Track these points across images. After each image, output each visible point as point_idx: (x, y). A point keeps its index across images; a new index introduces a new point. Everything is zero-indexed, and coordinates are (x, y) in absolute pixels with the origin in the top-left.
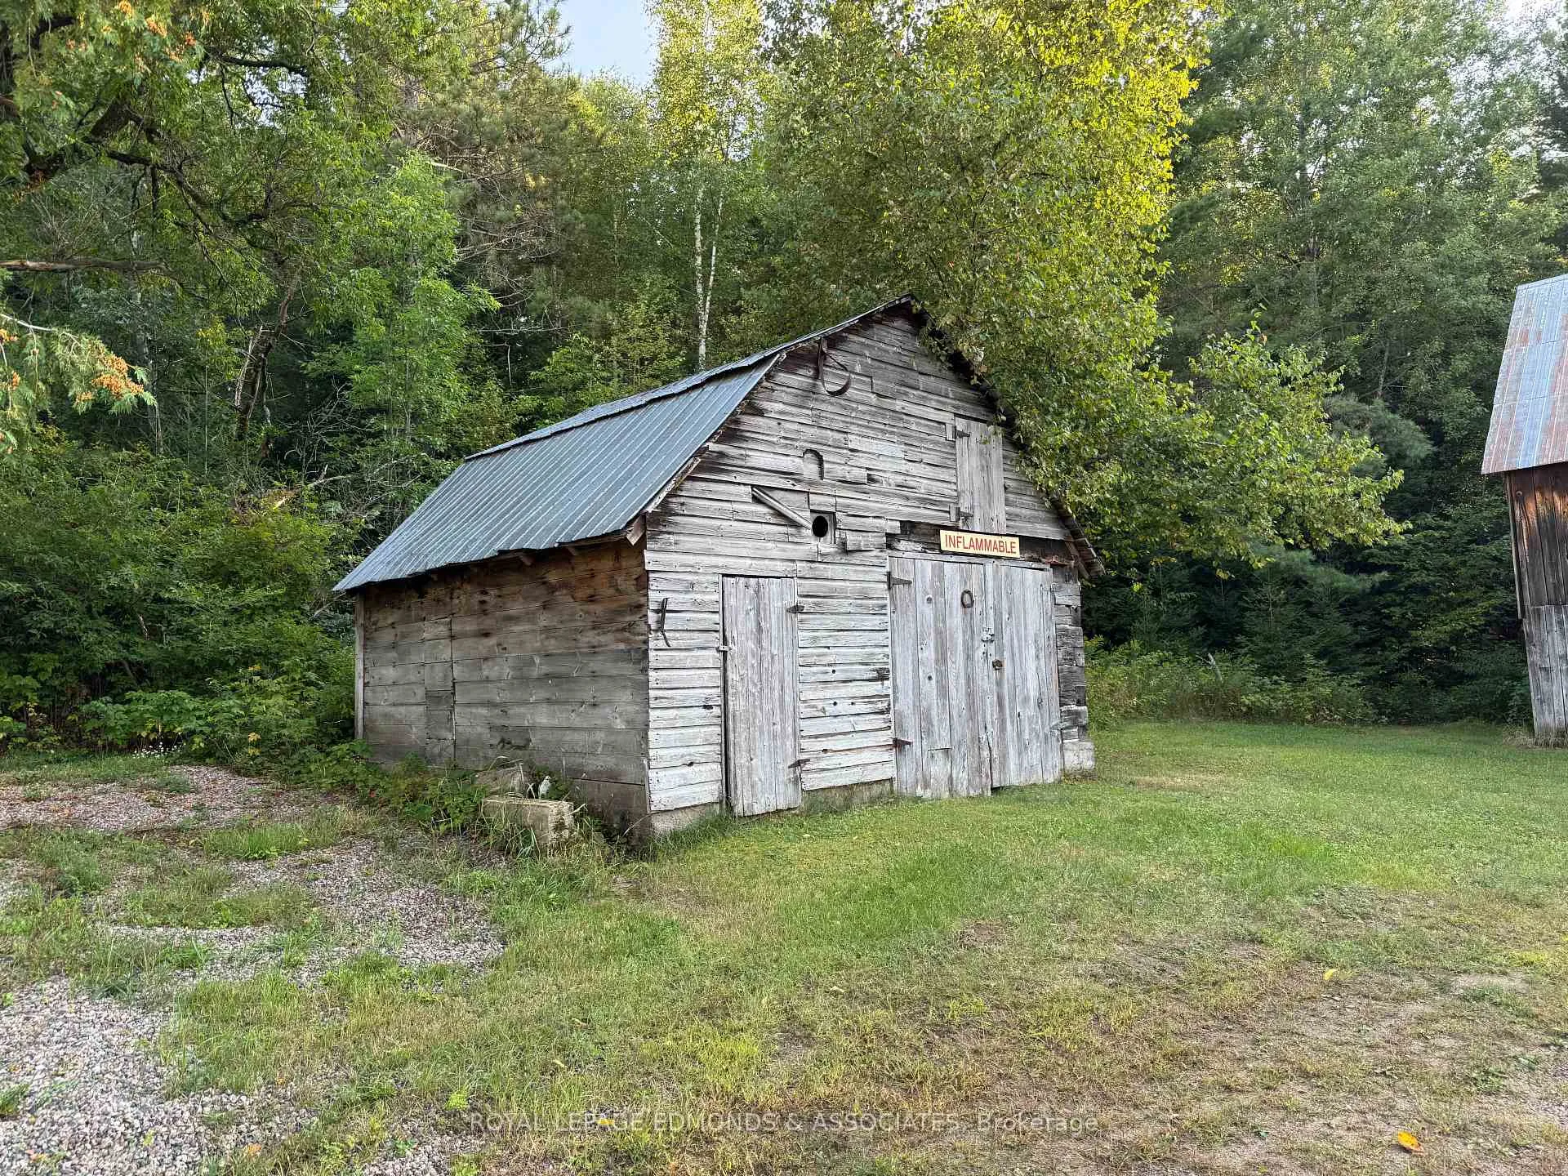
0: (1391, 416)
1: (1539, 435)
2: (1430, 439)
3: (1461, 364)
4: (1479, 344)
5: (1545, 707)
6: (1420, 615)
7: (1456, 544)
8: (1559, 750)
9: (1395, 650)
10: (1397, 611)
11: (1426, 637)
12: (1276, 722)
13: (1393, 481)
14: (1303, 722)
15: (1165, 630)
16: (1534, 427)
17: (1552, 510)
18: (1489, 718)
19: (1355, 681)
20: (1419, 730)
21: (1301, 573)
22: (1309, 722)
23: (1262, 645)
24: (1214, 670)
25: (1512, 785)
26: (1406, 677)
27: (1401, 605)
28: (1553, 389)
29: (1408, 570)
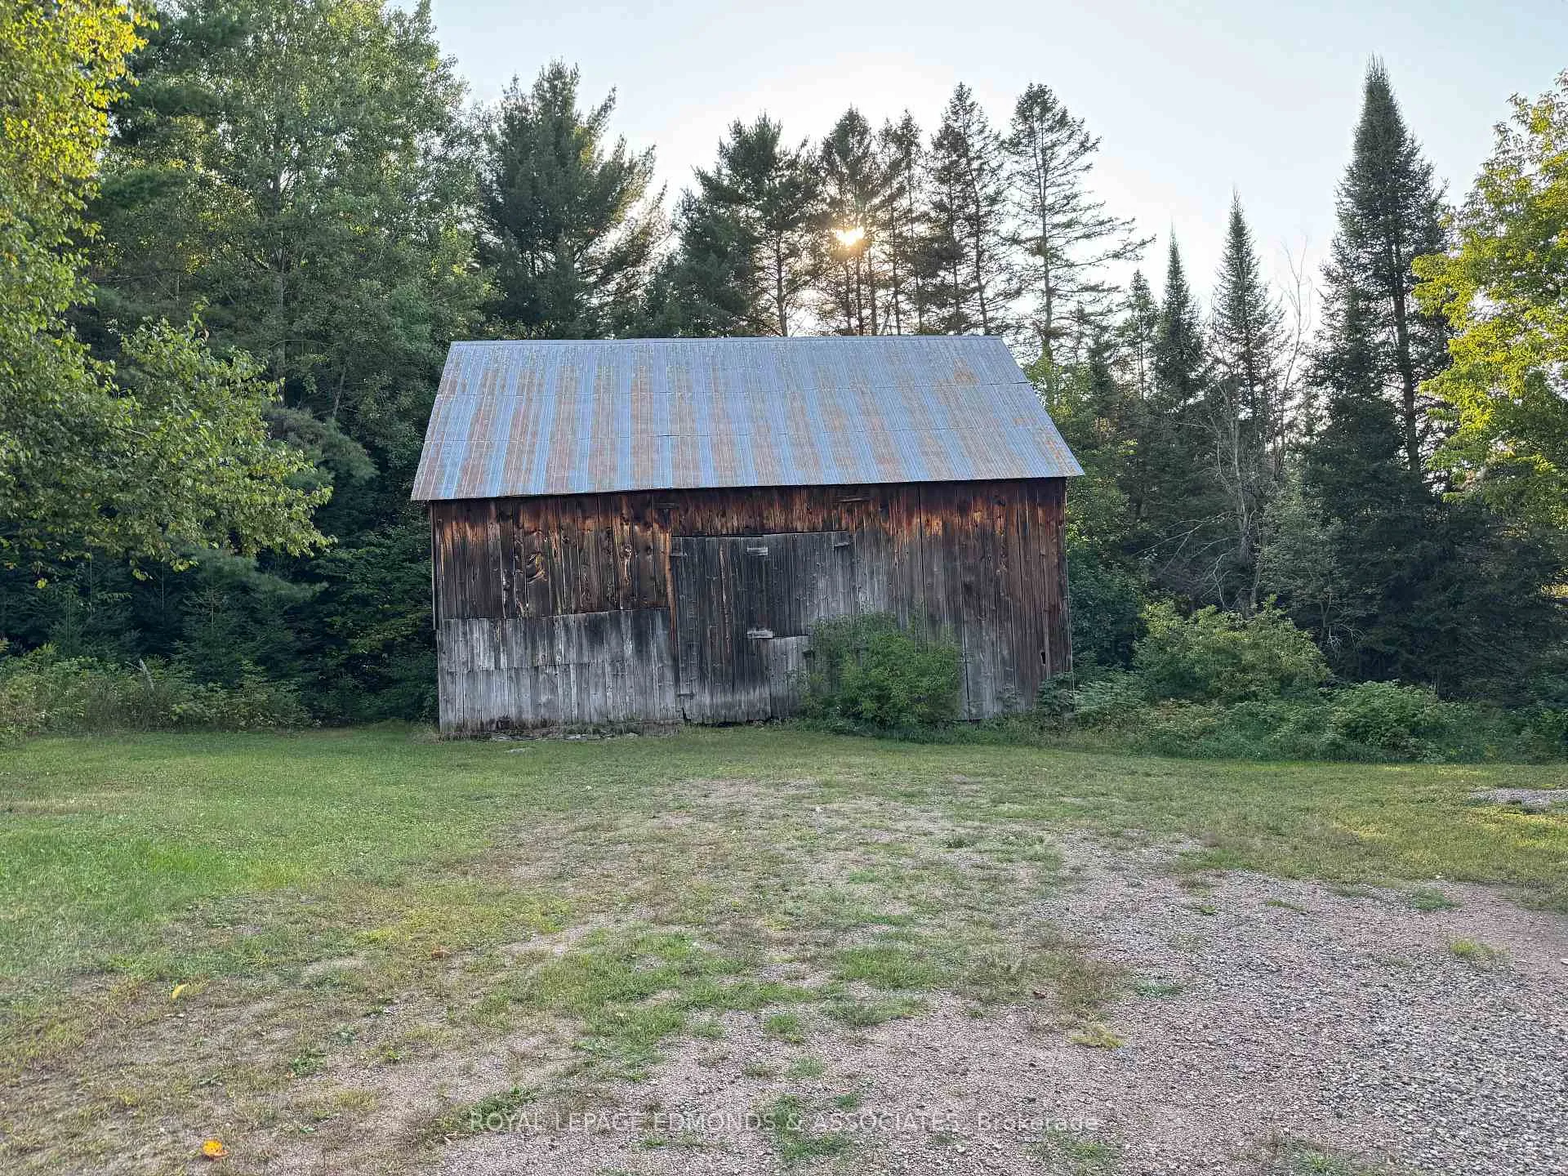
0: (341, 436)
1: (458, 473)
2: (375, 463)
3: (405, 400)
4: (421, 385)
5: (449, 706)
6: (358, 625)
7: (394, 561)
8: (456, 743)
9: (334, 657)
10: (338, 620)
11: (362, 646)
12: (209, 730)
13: (321, 496)
14: (236, 729)
15: (91, 634)
16: (455, 464)
17: (464, 538)
18: (409, 718)
19: (292, 687)
20: (348, 731)
21: (244, 579)
22: (242, 728)
23: (200, 651)
24: (145, 677)
25: (410, 777)
26: (342, 682)
27: (343, 614)
28: (471, 436)
29: (351, 582)
